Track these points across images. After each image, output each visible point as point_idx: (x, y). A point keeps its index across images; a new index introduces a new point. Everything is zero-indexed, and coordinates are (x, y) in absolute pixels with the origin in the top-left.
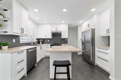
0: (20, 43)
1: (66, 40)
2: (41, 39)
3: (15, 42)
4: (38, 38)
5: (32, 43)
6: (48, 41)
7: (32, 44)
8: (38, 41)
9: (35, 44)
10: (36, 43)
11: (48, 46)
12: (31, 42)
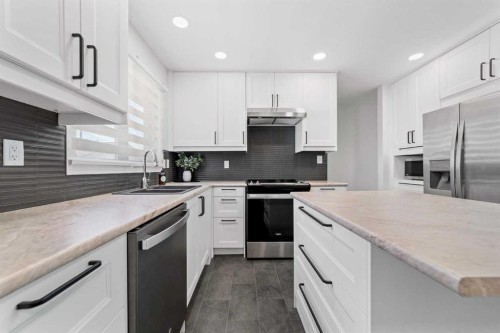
0: (70, 171)
1: (320, 160)
2: (188, 154)
3: (20, 162)
4: (171, 149)
5: (147, 174)
6: (227, 164)
7: (144, 179)
8: (173, 164)
9: (161, 183)
10: (163, 179)
11: (229, 194)
12: (141, 171)
